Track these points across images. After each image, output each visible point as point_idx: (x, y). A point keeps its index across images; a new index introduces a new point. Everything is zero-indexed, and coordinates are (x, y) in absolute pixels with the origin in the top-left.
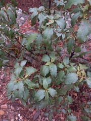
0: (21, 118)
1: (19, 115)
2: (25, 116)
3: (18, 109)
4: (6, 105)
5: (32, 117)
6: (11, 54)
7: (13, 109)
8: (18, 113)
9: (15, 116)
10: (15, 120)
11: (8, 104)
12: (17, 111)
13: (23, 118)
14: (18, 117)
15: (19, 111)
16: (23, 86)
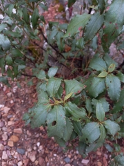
0: (41, 148)
1: (38, 144)
2: (46, 147)
3: (37, 136)
4: (20, 129)
5: (56, 148)
6: (28, 56)
7: (30, 135)
8: (37, 141)
9: (33, 144)
10: (33, 150)
11: (23, 128)
12: (35, 138)
13: (44, 149)
14: (37, 146)
15: (38, 138)
16: (64, 116)
